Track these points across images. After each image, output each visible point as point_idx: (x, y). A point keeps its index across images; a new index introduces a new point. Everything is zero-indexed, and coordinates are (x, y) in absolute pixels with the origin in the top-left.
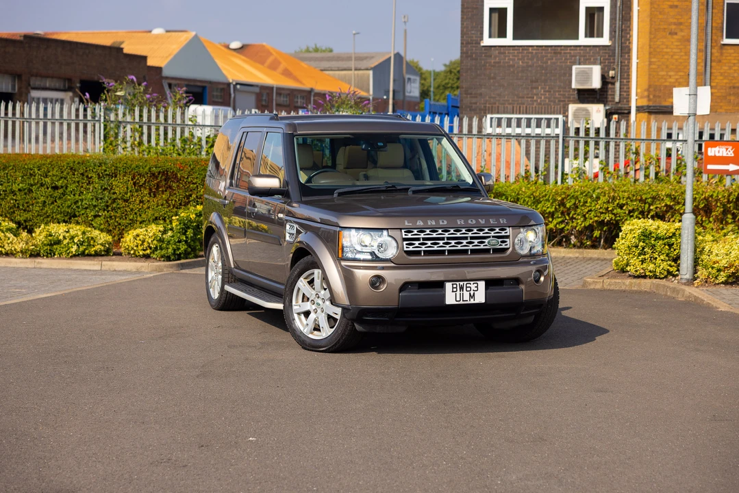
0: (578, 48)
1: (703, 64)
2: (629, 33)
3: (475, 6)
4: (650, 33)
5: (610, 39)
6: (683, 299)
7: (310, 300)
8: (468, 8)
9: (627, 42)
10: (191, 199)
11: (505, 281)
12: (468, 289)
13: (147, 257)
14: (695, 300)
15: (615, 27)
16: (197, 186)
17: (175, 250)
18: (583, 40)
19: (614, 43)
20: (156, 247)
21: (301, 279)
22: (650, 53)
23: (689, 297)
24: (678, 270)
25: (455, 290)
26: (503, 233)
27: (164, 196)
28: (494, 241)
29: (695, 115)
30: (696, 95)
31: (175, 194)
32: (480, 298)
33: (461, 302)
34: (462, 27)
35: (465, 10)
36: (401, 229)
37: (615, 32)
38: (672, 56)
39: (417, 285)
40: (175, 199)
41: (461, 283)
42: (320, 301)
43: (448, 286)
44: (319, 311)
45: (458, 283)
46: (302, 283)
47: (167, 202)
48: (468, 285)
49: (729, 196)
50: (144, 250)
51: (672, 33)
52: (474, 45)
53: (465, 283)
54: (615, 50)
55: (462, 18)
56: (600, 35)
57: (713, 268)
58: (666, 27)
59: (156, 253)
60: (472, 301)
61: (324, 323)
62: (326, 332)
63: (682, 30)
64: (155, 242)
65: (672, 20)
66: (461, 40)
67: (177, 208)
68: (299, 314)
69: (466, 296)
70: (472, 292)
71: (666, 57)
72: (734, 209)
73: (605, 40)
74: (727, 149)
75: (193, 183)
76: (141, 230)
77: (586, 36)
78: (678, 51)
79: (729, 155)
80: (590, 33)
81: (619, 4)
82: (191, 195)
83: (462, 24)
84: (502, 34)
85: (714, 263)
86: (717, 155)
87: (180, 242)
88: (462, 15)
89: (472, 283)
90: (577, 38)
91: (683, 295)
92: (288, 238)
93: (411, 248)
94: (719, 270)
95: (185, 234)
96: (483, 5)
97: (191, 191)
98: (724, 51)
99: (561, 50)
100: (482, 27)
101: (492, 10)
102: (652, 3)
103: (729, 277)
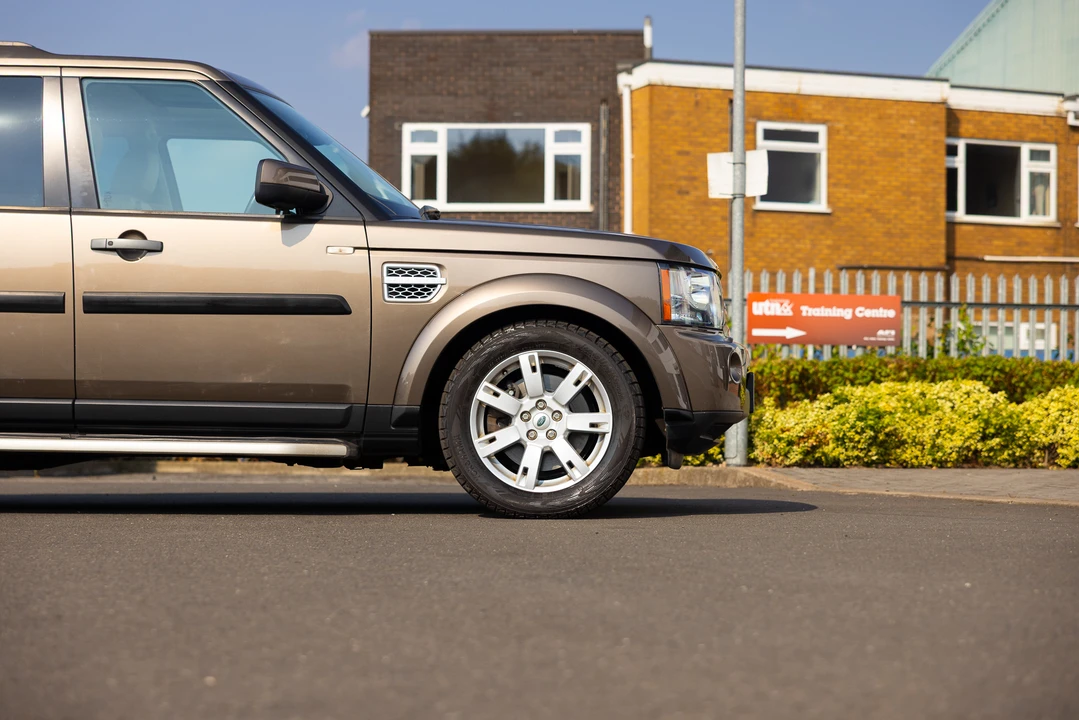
0: (544, 216)
1: (728, 239)
2: (619, 194)
3: (388, 153)
4: (651, 191)
5: (592, 202)
6: (735, 486)
8: (378, 155)
9: (616, 208)
14: (756, 483)
15: (598, 185)
18: (551, 204)
19: (597, 208)
22: (651, 221)
23: (745, 481)
24: (722, 453)
29: (743, 196)
30: (744, 164)
35: (375, 158)
37: (598, 191)
38: (683, 226)
49: (788, 371)
51: (683, 192)
54: (598, 218)
56: (576, 196)
57: (780, 439)
58: (672, 182)
63: (696, 188)
65: (682, 173)
71: (675, 227)
72: (797, 392)
73: (583, 204)
74: (782, 304)
77: (556, 198)
78: (691, 218)
79: (785, 314)
80: (562, 193)
81: (603, 150)
84: (431, 194)
85: (783, 431)
86: (768, 313)
90: (541, 199)
91: (735, 480)
94: (790, 443)
96: (401, 151)
98: (758, 220)
99: (519, 218)
100: (400, 184)
101: (415, 159)
102: (652, 147)
103: (807, 453)
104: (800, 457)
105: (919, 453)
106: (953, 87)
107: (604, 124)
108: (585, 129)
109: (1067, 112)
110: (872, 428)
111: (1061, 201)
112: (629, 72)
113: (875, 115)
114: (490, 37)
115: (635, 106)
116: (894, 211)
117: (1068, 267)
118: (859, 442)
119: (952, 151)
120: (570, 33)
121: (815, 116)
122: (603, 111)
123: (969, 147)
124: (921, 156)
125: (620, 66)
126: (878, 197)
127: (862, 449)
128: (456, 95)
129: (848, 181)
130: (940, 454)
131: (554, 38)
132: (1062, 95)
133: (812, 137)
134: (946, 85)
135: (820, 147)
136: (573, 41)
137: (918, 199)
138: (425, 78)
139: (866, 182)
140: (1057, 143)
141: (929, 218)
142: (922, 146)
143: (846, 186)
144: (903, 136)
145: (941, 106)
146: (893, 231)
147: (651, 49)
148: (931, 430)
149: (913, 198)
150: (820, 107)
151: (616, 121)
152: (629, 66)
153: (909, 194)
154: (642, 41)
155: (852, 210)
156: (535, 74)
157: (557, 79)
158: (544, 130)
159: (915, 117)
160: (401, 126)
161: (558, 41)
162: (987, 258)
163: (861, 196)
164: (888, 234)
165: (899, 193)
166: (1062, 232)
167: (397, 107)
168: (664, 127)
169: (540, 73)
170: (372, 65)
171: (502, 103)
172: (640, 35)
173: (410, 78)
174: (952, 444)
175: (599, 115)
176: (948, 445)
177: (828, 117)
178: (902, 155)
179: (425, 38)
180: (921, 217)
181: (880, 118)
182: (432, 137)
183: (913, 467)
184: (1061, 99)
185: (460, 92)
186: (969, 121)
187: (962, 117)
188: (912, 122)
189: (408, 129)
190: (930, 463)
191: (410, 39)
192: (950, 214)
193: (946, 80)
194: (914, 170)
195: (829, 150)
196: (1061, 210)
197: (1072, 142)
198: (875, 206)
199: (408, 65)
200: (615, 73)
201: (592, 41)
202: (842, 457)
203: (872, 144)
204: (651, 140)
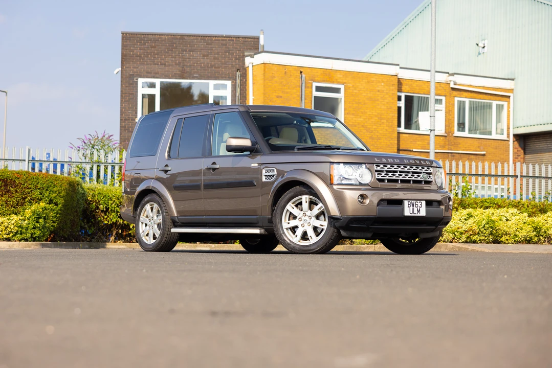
3: (131, 92)
7: (298, 218)
8: (126, 93)
10: (26, 200)
11: (434, 203)
12: (417, 206)
13: (8, 240)
16: (31, 191)
17: (32, 234)
20: (17, 232)
21: (290, 203)
25: (409, 206)
26: (429, 171)
27: (3, 198)
28: (426, 176)
30: (434, 117)
31: (13, 196)
32: (423, 213)
33: (413, 215)
34: (121, 108)
35: (124, 95)
36: (373, 163)
39: (386, 202)
40: (13, 201)
41: (413, 201)
42: (307, 218)
43: (406, 202)
44: (306, 225)
45: (411, 201)
46: (290, 207)
47: (6, 203)
48: (417, 203)
50: (7, 234)
52: (130, 121)
53: (415, 201)
55: (121, 101)
59: (16, 236)
60: (419, 215)
61: (311, 233)
62: (313, 239)
64: (16, 228)
66: (121, 117)
67: (14, 207)
68: (287, 229)
69: (416, 211)
70: (419, 208)
75: (29, 189)
76: (5, 219)
81: (238, 94)
82: (26, 197)
83: (121, 105)
85: (458, 228)
87: (34, 228)
88: (121, 98)
89: (418, 201)
92: (264, 179)
93: (380, 177)
94: (461, 233)
95: (38, 222)
96: (137, 92)
97: (26, 194)
100: (137, 108)
101: (143, 96)
102: (264, 94)
103: (468, 238)
104: (465, 239)
105: (508, 238)
106: (401, 68)
107: (238, 81)
108: (229, 83)
109: (450, 81)
110: (491, 227)
111: (447, 123)
112: (252, 56)
113: (367, 81)
114: (182, 36)
115: (255, 73)
116: (374, 127)
117: (450, 155)
118: (485, 233)
119: (399, 99)
120: (222, 36)
121: (339, 80)
122: (239, 74)
123: (406, 97)
124: (387, 101)
125: (246, 54)
126: (367, 120)
127: (486, 236)
128: (165, 65)
129: (354, 112)
130: (517, 238)
131: (214, 38)
132: (448, 73)
133: (337, 90)
134: (398, 67)
135: (341, 96)
136: (223, 40)
137: (385, 121)
138: (149, 56)
139: (362, 113)
140: (445, 96)
141: (390, 130)
142: (387, 96)
143: (353, 114)
144: (379, 91)
145: (396, 77)
146: (374, 136)
147: (263, 46)
148: (514, 229)
149: (382, 121)
150: (341, 76)
151: (244, 80)
152: (253, 53)
153: (381, 119)
154: (259, 42)
155: (355, 126)
156: (204, 56)
157: (215, 58)
158: (208, 83)
159: (383, 82)
160: (137, 79)
161: (215, 40)
162: (414, 150)
163: (359, 119)
164: (371, 138)
165: (377, 118)
166: (447, 138)
167: (135, 70)
168: (270, 84)
169: (207, 56)
170: (122, 49)
171: (188, 69)
172: (258, 38)
173: (142, 56)
174: (522, 234)
175: (236, 76)
176: (520, 235)
177: (345, 81)
178: (378, 100)
179: (149, 36)
180: (387, 130)
181: (368, 82)
182: (152, 86)
183: (505, 243)
184: (448, 75)
185: (167, 63)
186: (406, 85)
187: (403, 82)
188: (383, 84)
189: (141, 81)
190: (513, 242)
191: (143, 36)
192: (398, 129)
193: (398, 65)
194: (383, 107)
195: (345, 97)
196: (447, 128)
197: (452, 95)
198: (366, 124)
199: (140, 49)
200: (244, 56)
201: (233, 40)
202: (478, 240)
203: (365, 94)
204: (264, 90)
